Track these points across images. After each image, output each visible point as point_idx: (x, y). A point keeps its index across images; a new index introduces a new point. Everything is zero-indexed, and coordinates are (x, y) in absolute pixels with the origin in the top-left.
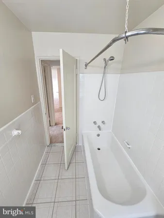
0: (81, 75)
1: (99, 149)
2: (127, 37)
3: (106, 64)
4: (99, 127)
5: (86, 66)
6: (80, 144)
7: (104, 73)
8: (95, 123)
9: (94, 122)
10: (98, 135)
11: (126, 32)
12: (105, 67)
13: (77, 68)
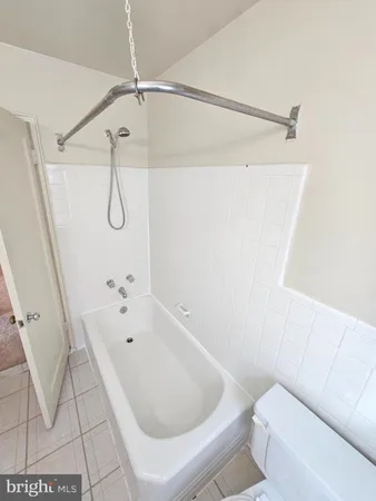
0: (48, 166)
1: (130, 341)
2: (141, 92)
3: (114, 145)
4: (122, 291)
5: (61, 142)
6: (81, 345)
7: (113, 165)
8: (110, 283)
9: (108, 283)
10: (124, 310)
11: (136, 80)
12: (112, 151)
13: (32, 148)
